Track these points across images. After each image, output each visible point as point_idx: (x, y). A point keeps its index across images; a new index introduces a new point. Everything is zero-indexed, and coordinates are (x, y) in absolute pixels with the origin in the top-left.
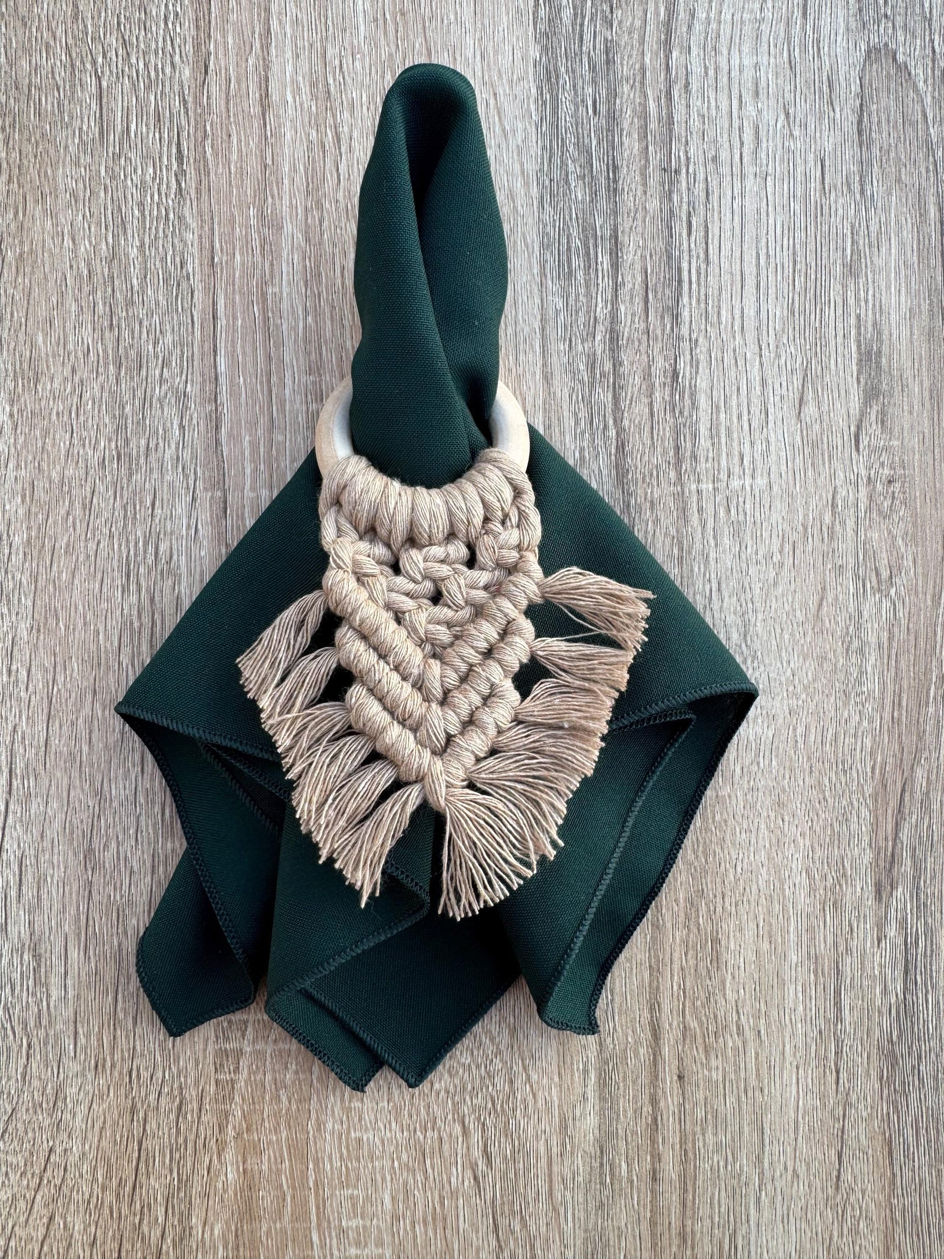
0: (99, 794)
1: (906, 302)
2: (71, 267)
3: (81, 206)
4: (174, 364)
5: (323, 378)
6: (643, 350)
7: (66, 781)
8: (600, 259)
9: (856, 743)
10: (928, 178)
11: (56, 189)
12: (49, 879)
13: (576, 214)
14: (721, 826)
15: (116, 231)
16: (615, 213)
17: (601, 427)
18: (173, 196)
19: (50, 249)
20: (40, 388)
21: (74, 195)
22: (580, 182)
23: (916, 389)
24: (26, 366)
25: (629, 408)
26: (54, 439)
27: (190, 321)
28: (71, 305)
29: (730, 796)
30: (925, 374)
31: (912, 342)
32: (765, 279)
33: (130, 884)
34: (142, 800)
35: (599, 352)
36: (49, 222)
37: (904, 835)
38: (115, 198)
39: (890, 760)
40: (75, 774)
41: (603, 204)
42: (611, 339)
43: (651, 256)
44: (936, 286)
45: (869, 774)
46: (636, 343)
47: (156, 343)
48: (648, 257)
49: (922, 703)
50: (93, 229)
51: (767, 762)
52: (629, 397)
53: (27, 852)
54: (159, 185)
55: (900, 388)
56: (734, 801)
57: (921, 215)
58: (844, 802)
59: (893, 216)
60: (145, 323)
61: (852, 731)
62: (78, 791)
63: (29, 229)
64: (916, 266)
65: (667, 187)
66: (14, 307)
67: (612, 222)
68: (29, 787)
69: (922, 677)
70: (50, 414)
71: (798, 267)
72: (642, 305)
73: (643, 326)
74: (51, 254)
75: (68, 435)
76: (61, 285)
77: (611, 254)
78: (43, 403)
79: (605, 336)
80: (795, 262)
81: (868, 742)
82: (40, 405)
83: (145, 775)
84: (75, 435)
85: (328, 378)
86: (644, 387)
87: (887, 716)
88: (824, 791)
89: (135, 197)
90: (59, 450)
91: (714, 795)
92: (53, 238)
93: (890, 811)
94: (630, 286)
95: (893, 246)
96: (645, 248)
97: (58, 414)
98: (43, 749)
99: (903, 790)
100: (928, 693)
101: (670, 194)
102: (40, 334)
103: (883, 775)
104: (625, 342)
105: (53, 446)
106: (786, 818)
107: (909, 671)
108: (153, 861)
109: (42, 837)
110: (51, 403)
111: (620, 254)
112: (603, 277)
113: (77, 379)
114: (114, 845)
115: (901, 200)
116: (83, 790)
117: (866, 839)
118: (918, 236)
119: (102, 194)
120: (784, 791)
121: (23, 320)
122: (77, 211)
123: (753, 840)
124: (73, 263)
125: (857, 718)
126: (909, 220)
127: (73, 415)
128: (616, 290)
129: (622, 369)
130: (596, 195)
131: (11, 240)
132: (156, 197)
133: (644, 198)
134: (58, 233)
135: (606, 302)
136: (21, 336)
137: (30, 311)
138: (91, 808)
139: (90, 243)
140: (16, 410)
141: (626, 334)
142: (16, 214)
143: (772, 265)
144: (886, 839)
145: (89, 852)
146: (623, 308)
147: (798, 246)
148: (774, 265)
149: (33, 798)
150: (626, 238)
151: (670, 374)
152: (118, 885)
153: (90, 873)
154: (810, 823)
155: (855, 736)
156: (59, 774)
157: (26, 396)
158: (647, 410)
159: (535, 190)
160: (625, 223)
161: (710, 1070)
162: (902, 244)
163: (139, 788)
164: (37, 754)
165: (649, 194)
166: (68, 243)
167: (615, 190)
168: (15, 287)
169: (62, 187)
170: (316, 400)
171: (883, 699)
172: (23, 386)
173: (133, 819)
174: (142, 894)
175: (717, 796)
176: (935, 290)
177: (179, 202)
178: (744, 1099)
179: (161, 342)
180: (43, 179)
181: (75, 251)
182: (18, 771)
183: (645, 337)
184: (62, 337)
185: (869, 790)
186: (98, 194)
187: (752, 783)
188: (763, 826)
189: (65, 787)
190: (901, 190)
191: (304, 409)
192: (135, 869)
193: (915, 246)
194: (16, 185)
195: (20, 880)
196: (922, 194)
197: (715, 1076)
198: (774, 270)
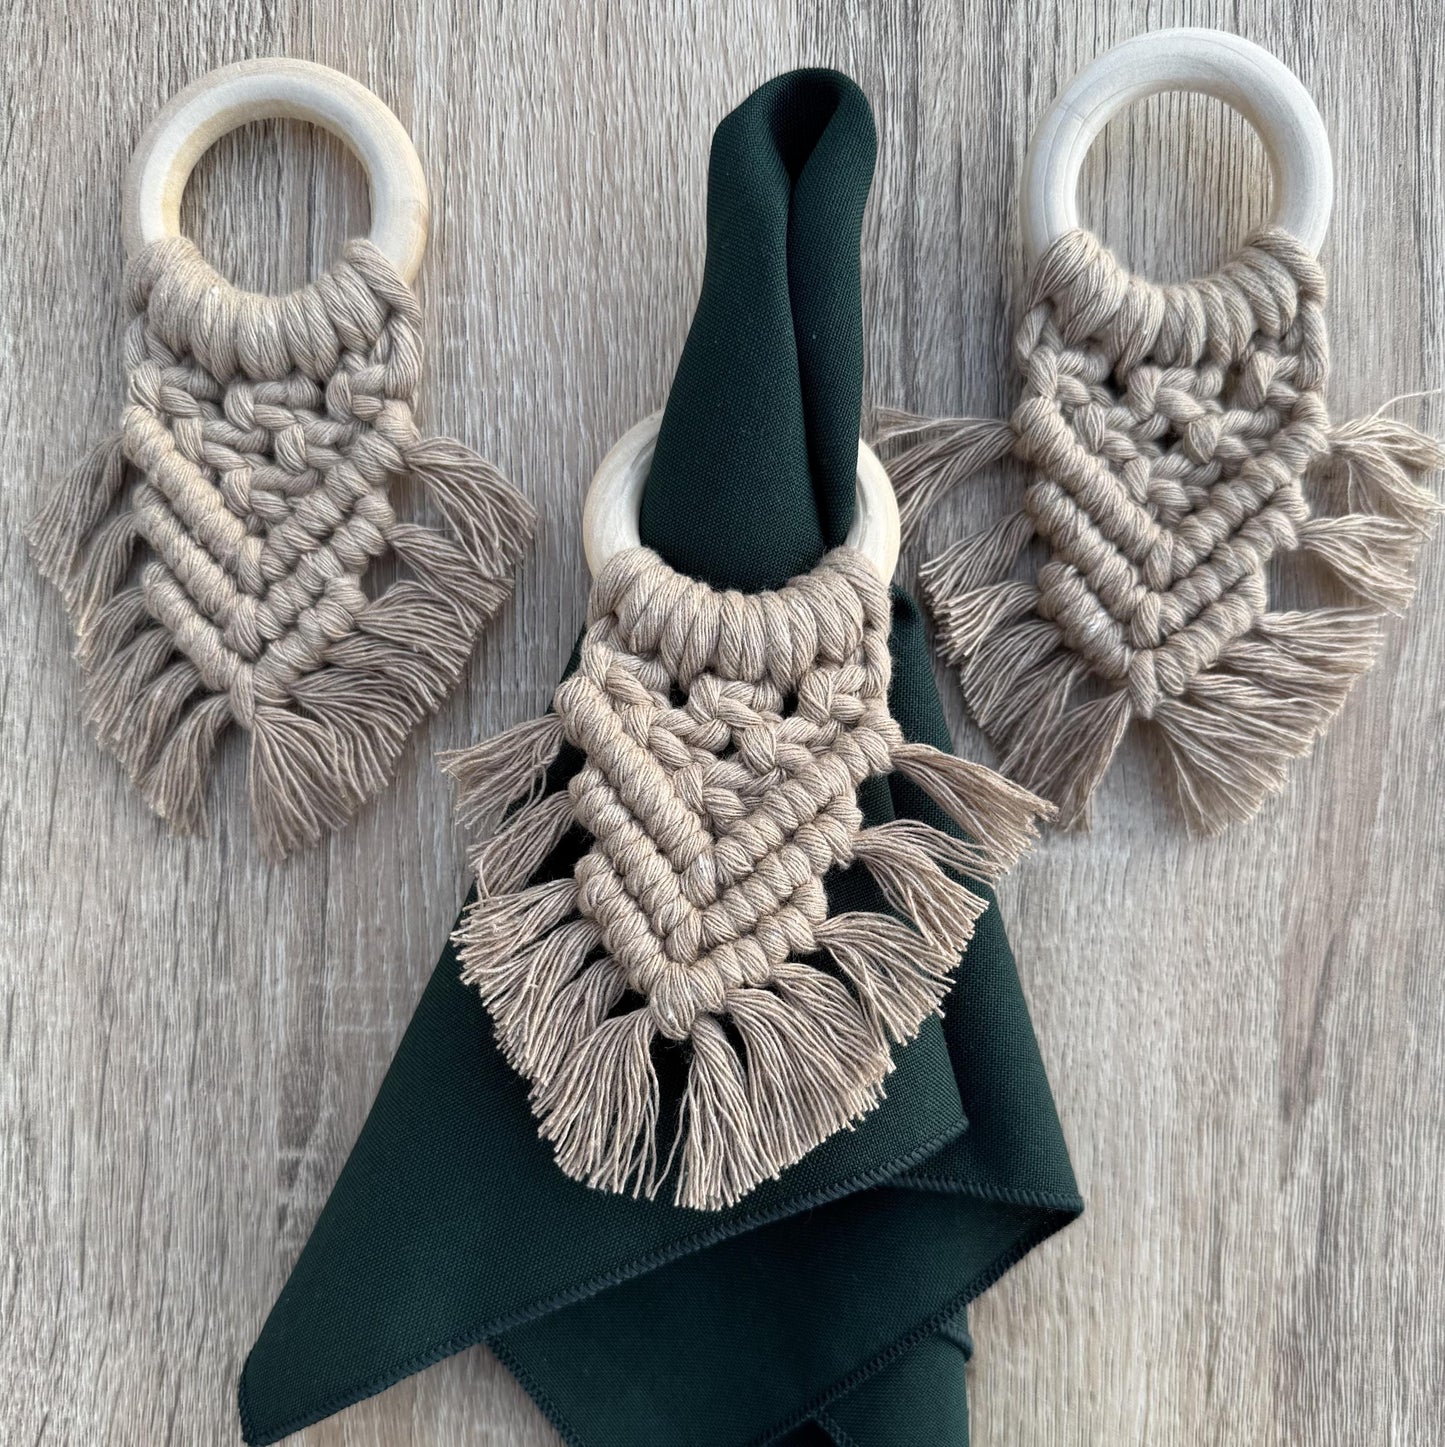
0: (122, 908)
1: (1360, 203)
2: (108, 133)
3: (125, 45)
4: (249, 277)
5: (467, 300)
6: (952, 267)
7: (75, 888)
8: (889, 128)
9: (1258, 879)
10: (1398, 15)
11: (90, 21)
12: (49, 1029)
13: (855, 61)
14: (1043, 994)
15: (173, 83)
16: (916, 60)
17: (882, 384)
18: (257, 30)
19: (79, 108)
20: (56, 310)
21: (116, 29)
22: (863, 12)
23: (1371, 337)
24: (38, 277)
25: (927, 356)
26: (74, 385)
27: (274, 214)
28: (104, 189)
29: (1058, 950)
30: (1386, 314)
31: (1366, 265)
32: (1142, 163)
33: (164, 1042)
34: (185, 920)
35: (883, 270)
36: (79, 70)
37: (1330, 1022)
38: (174, 34)
39: (1312, 906)
40: (89, 878)
41: (897, 44)
42: (903, 249)
43: (968, 124)
44: (1407, 179)
45: (1278, 926)
46: (941, 257)
47: (224, 245)
48: (963, 126)
49: (1365, 820)
50: (140, 79)
51: (1117, 900)
52: (926, 339)
53: (19, 989)
54: (238, 14)
55: (1346, 334)
56: (1064, 957)
57: (1386, 71)
58: (1237, 968)
59: (1342, 70)
60: (210, 216)
61: (1253, 859)
62: (93, 902)
63: (50, 79)
64: (1376, 148)
65: (994, 21)
66: (26, 193)
67: (909, 73)
68: (24, 894)
69: (1366, 780)
70: (70, 349)
71: (1194, 145)
72: (951, 198)
73: (952, 229)
74: (81, 117)
75: (94, 381)
76: (92, 161)
77: (906, 120)
78: (61, 333)
79: (893, 244)
80: (1189, 138)
81: (1278, 877)
82: (56, 335)
83: (190, 884)
84: (104, 380)
85: (474, 301)
86: (950, 323)
87: (1309, 837)
88: (1205, 949)
89: (202, 31)
90: (81, 402)
91: (1034, 946)
92: (83, 93)
93: (1307, 986)
94: (934, 168)
95: (1341, 116)
96: (958, 111)
97: (81, 348)
98: (46, 838)
99: (1330, 953)
100: (1375, 801)
101: (999, 32)
102: (60, 232)
103: (1300, 925)
104: (923, 254)
105: (73, 394)
106: (1145, 987)
107: (1346, 770)
108: (199, 1009)
109: (41, 967)
110: (72, 332)
111: (919, 122)
112: (893, 155)
113: (109, 298)
114: (141, 984)
115: (1355, 47)
116: (100, 902)
117: (1269, 1024)
118: (1382, 103)
119: (156, 28)
120: (1142, 944)
121: (37, 211)
122: (120, 52)
123: (1092, 1017)
124: (111, 128)
125: (1262, 839)
126: (1368, 77)
127: (103, 350)
128: (913, 175)
129: (917, 296)
130: (886, 32)
131: (24, 95)
132: (233, 31)
133: (959, 37)
134: (90, 83)
135: (897, 193)
136: (34, 234)
137: (47, 199)
138: (111, 929)
139: (136, 98)
140: (21, 343)
141: (925, 243)
142: (33, 57)
143: (1154, 143)
144: (1300, 1026)
145: (106, 993)
146: (922, 202)
147: (1194, 114)
148: (1156, 143)
149: (30, 911)
150: (931, 97)
151: (990, 305)
152: (147, 1043)
153: (107, 1023)
154: (1181, 997)
155: (1258, 866)
156: (66, 877)
157: (38, 322)
158: (953, 359)
159: (794, 22)
160: (929, 75)
161: (1014, 1363)
162: (1355, 113)
163: (181, 902)
164: (36, 847)
165: (966, 29)
166: (104, 98)
167: (916, 24)
168: (27, 164)
169: (99, 17)
170: (456, 333)
171: (1303, 812)
172: (34, 307)
173: (169, 948)
174: (180, 1058)
175: (1038, 949)
176: (1405, 186)
177: (266, 40)
178: (1065, 1408)
179: (232, 244)
180: (72, 7)
181: (114, 110)
182: (10, 870)
183: (954, 248)
184: (90, 237)
185: (1276, 950)
186: (150, 28)
187: (1093, 930)
188: (1108, 997)
189: (74, 896)
190: (1356, 31)
191: (438, 345)
192: (172, 1020)
193: (1376, 118)
194: (34, 16)
195: (10, 1029)
196: (1388, 38)
197: (1021, 1373)
198: (1156, 149)
